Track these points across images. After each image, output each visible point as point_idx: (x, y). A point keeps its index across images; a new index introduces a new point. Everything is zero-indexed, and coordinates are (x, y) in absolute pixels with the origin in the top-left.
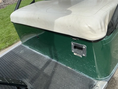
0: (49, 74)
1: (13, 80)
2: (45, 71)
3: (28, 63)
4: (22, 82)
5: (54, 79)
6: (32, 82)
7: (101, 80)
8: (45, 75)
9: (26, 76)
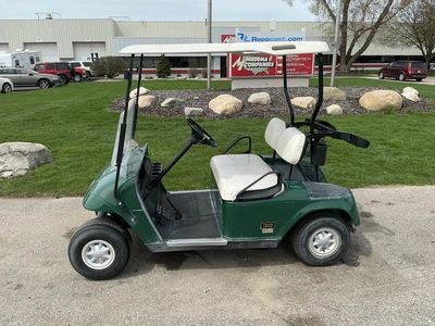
0: (201, 221)
2: (202, 218)
3: (198, 208)
5: (201, 224)
6: (187, 218)
7: (225, 238)
8: (199, 220)
9: (186, 213)
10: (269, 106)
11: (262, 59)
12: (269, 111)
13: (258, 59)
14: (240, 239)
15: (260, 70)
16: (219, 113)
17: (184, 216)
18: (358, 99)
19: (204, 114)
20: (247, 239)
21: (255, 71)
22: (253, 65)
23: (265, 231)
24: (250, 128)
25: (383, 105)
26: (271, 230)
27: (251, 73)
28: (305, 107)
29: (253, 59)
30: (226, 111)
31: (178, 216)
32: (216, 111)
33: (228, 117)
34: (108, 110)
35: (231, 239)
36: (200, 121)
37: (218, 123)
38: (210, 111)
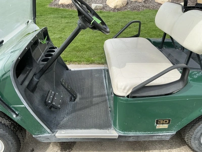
0: (93, 103)
1: (71, 89)
2: (94, 99)
3: (92, 87)
4: (76, 94)
5: (93, 107)
6: (81, 99)
7: (116, 130)
8: (91, 102)
9: (81, 93)
10: (143, 3)
12: (143, 6)
14: (131, 134)
16: (113, 7)
17: (79, 96)
19: (104, 8)
20: (138, 134)
23: (159, 126)
24: (132, 17)
26: (166, 126)
30: (117, 6)
31: (73, 97)
32: (111, 6)
33: (118, 9)
34: (48, 6)
35: (122, 134)
36: (101, 12)
37: (112, 13)
38: (107, 6)
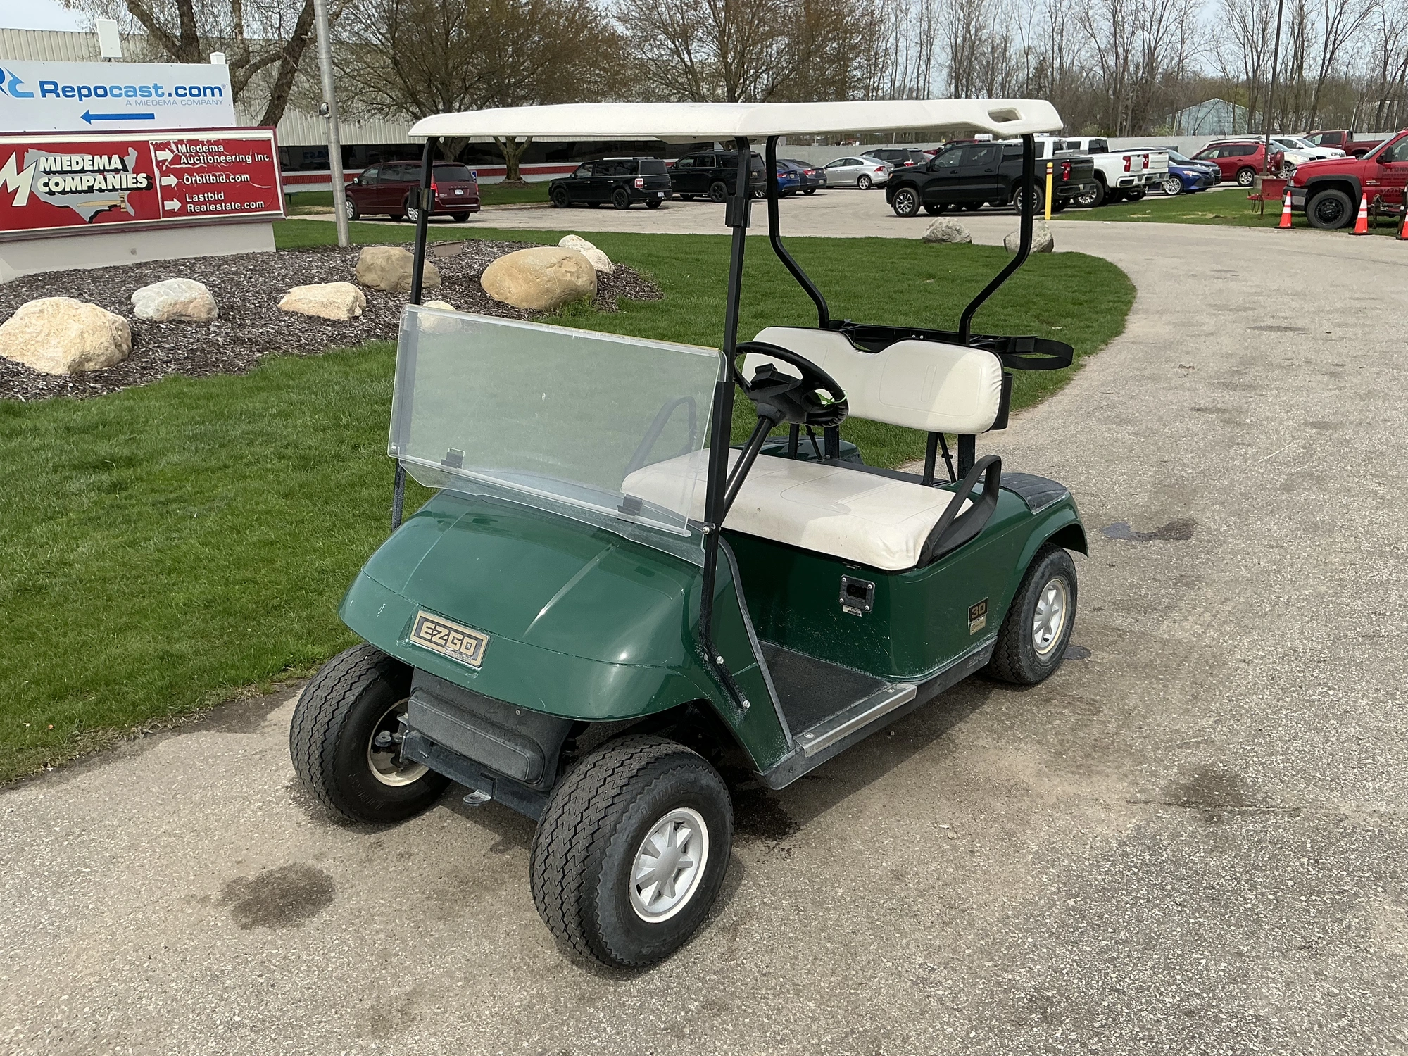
10: (225, 326)
11: (101, 162)
13: (85, 161)
14: (936, 670)
15: (104, 202)
16: (60, 369)
18: (475, 280)
20: (948, 663)
21: (85, 207)
22: (72, 183)
25: (557, 289)
27: (67, 215)
28: (343, 316)
29: (65, 162)
32: (42, 366)
